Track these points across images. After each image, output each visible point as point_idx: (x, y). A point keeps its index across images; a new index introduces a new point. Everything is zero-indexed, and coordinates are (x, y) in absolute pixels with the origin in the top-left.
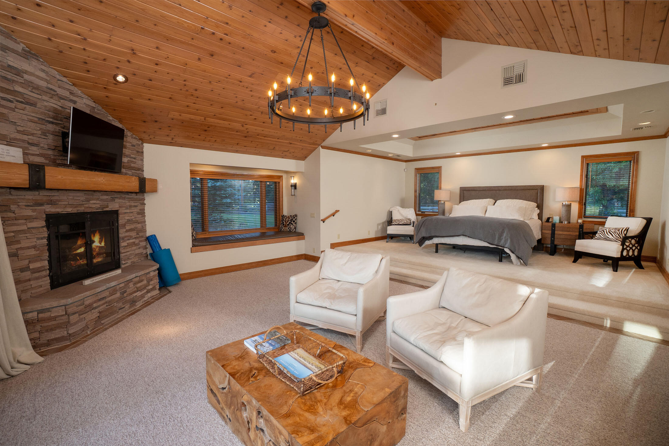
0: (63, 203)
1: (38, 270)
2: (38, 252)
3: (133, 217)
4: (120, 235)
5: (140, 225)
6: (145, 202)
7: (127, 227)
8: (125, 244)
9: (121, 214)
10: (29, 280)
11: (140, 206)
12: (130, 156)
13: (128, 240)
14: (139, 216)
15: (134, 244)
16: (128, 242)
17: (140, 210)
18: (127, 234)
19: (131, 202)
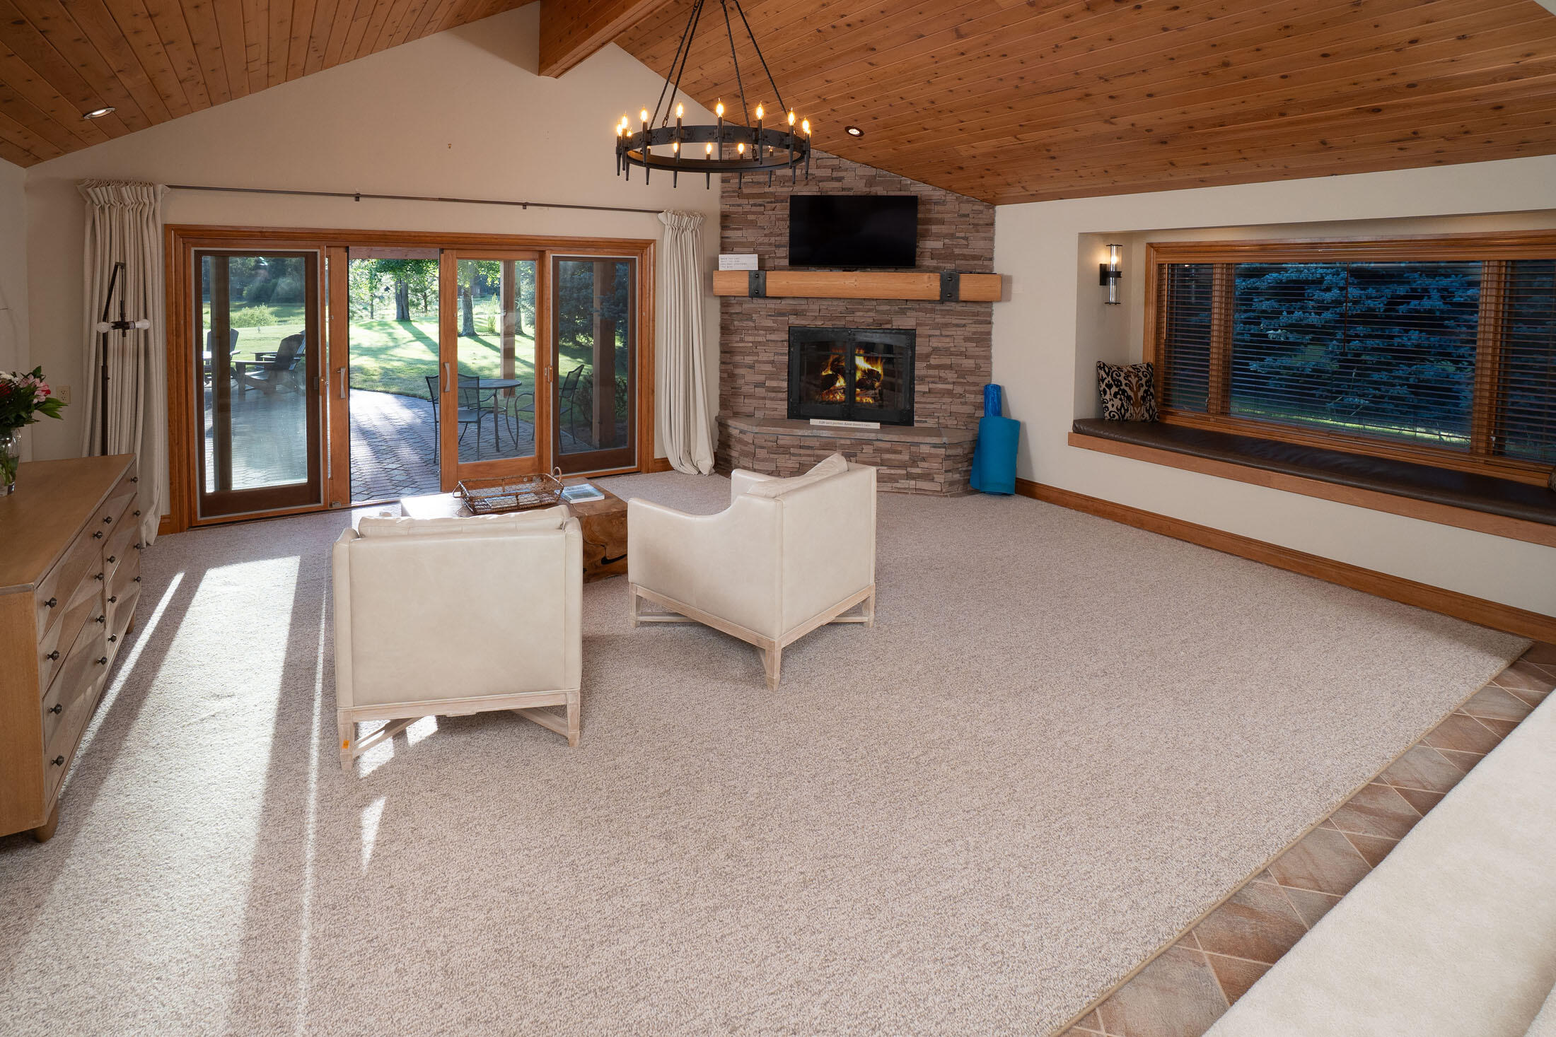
0: (811, 314)
1: (774, 390)
2: (775, 369)
3: (952, 345)
4: (916, 372)
5: (971, 361)
6: (994, 319)
7: (933, 362)
8: (924, 388)
9: (921, 336)
10: (764, 398)
11: (974, 325)
12: (952, 236)
13: (933, 382)
14: (969, 344)
15: (950, 393)
16: (931, 386)
17: (974, 333)
18: (931, 372)
19: (947, 317)
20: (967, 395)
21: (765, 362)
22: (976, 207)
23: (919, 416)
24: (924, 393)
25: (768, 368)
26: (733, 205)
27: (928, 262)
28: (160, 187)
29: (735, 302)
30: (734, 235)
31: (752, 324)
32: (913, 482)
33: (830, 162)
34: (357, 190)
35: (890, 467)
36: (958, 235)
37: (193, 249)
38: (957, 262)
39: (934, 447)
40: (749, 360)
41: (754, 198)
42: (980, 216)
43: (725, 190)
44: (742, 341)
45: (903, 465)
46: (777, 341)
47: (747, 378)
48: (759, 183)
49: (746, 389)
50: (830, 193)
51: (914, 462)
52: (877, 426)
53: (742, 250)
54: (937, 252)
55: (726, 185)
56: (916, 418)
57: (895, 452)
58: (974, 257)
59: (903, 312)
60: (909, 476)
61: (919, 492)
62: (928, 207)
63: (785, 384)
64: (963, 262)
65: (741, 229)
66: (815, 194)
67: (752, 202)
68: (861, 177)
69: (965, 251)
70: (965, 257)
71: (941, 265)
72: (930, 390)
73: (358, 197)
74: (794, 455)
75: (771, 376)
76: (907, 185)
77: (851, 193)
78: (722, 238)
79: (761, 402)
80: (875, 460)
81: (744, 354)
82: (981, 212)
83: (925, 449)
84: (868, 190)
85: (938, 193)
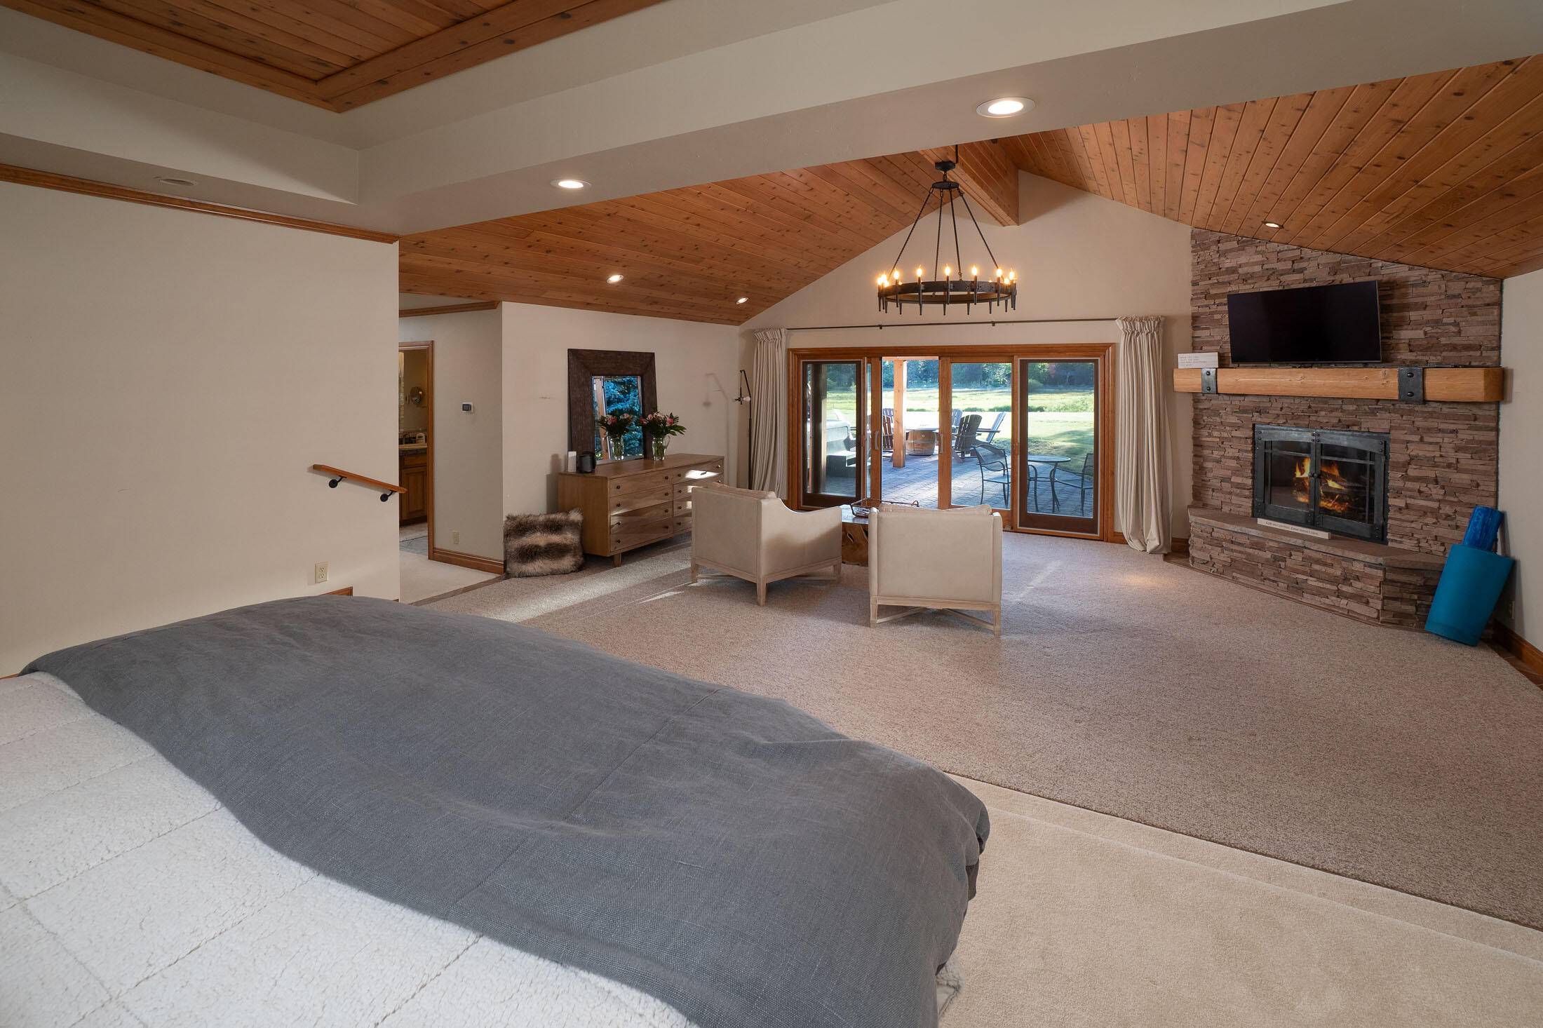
0: (1273, 412)
2: (1241, 465)
3: (1437, 454)
4: (1391, 483)
7: (1412, 472)
8: (1400, 502)
9: (1395, 441)
10: (1230, 493)
11: (1469, 432)
12: (1437, 323)
13: (1410, 497)
14: (1460, 455)
15: (1435, 513)
16: (1409, 501)
17: (1468, 441)
18: (1409, 485)
19: (1430, 420)
20: (1459, 518)
21: (1232, 458)
22: (1470, 285)
23: (1394, 534)
24: (1400, 509)
25: (1233, 463)
26: (1202, 307)
27: (1405, 355)
28: (783, 330)
29: (1204, 398)
30: (1203, 334)
31: (1218, 420)
32: (1344, 602)
33: (1290, 254)
34: (881, 323)
35: (1320, 579)
36: (1445, 320)
37: (802, 361)
38: (1444, 354)
39: (1370, 567)
40: (1216, 454)
41: (1219, 298)
42: (1478, 295)
43: (1195, 292)
44: (1210, 435)
45: (1335, 580)
46: (1241, 438)
47: (1215, 472)
48: (1223, 283)
49: (1215, 483)
50: (1293, 287)
51: (1346, 580)
52: (1324, 535)
53: (1210, 348)
54: (1417, 343)
55: (1196, 287)
56: (1389, 536)
57: (1325, 564)
58: (1468, 348)
59: (1373, 413)
60: (1340, 594)
61: (1350, 615)
62: (1403, 290)
63: (1249, 482)
64: (1451, 354)
65: (1208, 329)
66: (1277, 289)
67: (1217, 301)
68: (1325, 265)
69: (1456, 340)
70: (1454, 348)
71: (1420, 358)
72: (1407, 506)
73: (881, 327)
74: (1227, 549)
75: (1236, 472)
76: (1377, 268)
77: (1314, 284)
78: (1193, 337)
79: (1228, 496)
80: (1303, 568)
81: (1212, 448)
82: (1479, 290)
83: (1358, 567)
84: (1332, 278)
85: (1417, 273)
